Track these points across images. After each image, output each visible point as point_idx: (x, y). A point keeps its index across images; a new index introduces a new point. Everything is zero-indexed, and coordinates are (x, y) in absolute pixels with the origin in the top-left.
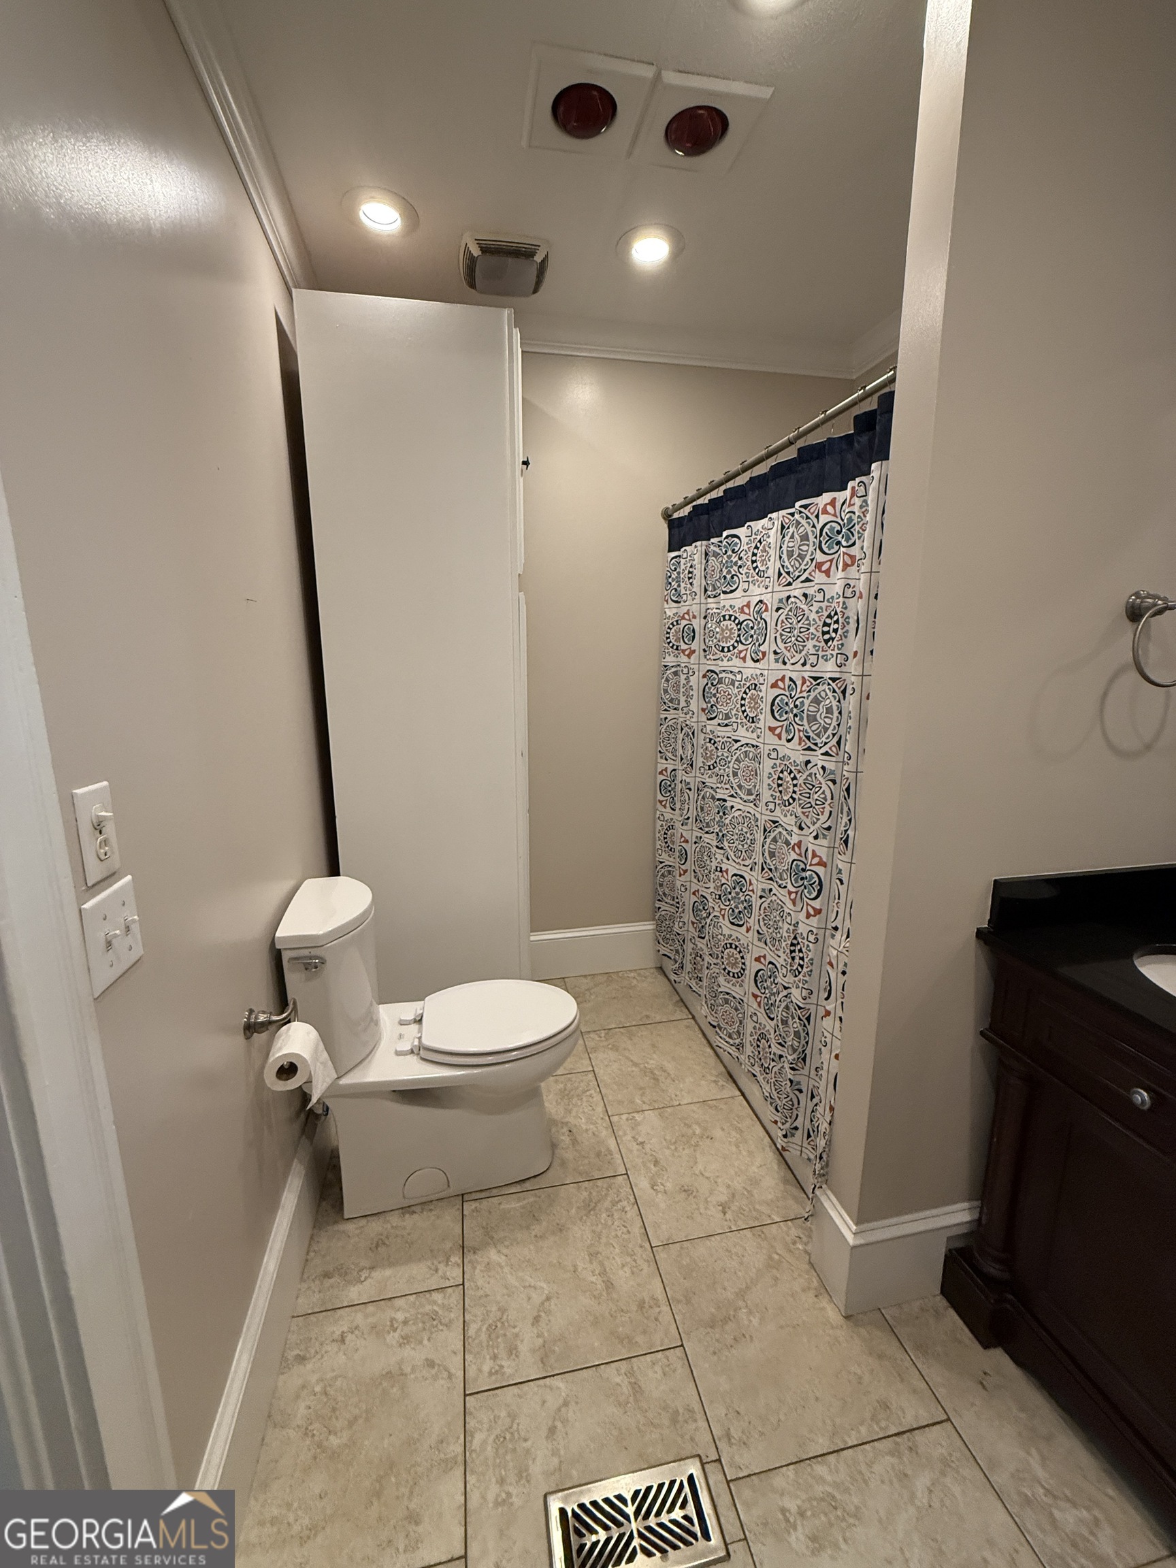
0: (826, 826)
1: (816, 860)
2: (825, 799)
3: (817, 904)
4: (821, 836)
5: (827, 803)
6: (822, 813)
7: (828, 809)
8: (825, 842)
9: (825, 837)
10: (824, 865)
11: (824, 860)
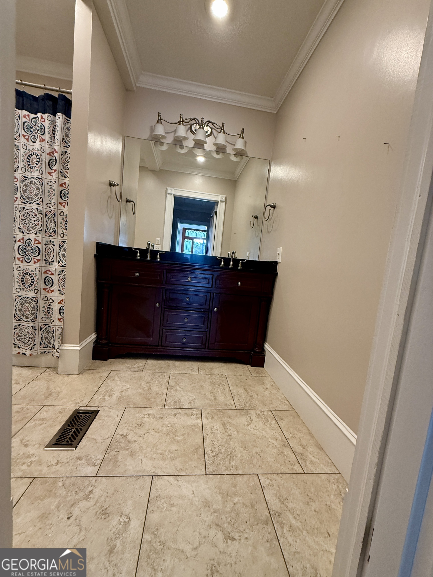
0: (40, 229)
1: (37, 242)
2: (39, 220)
3: (39, 258)
4: (38, 233)
5: (40, 222)
6: (38, 225)
7: (40, 224)
8: (40, 235)
9: (40, 233)
10: (40, 243)
11: (40, 241)
